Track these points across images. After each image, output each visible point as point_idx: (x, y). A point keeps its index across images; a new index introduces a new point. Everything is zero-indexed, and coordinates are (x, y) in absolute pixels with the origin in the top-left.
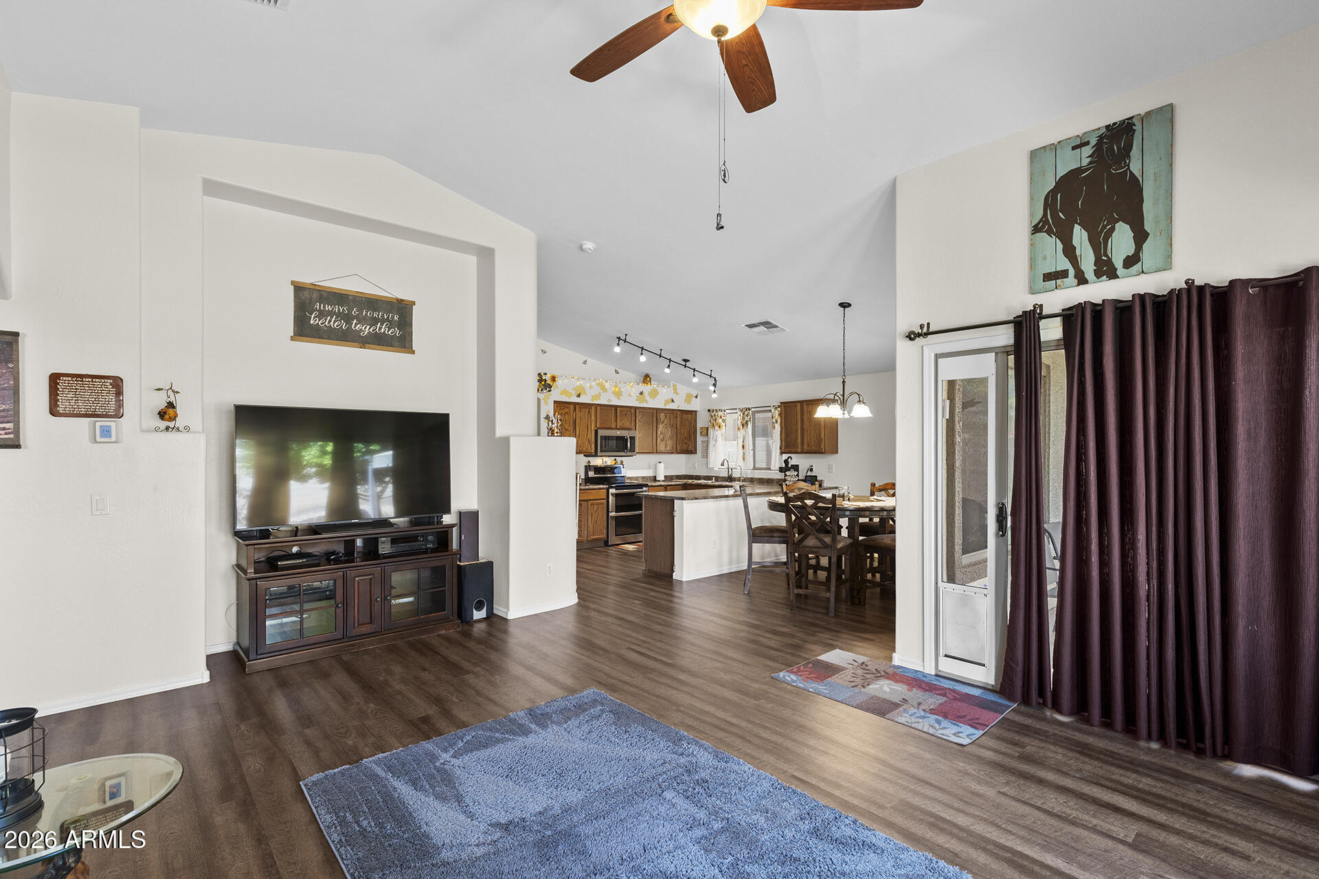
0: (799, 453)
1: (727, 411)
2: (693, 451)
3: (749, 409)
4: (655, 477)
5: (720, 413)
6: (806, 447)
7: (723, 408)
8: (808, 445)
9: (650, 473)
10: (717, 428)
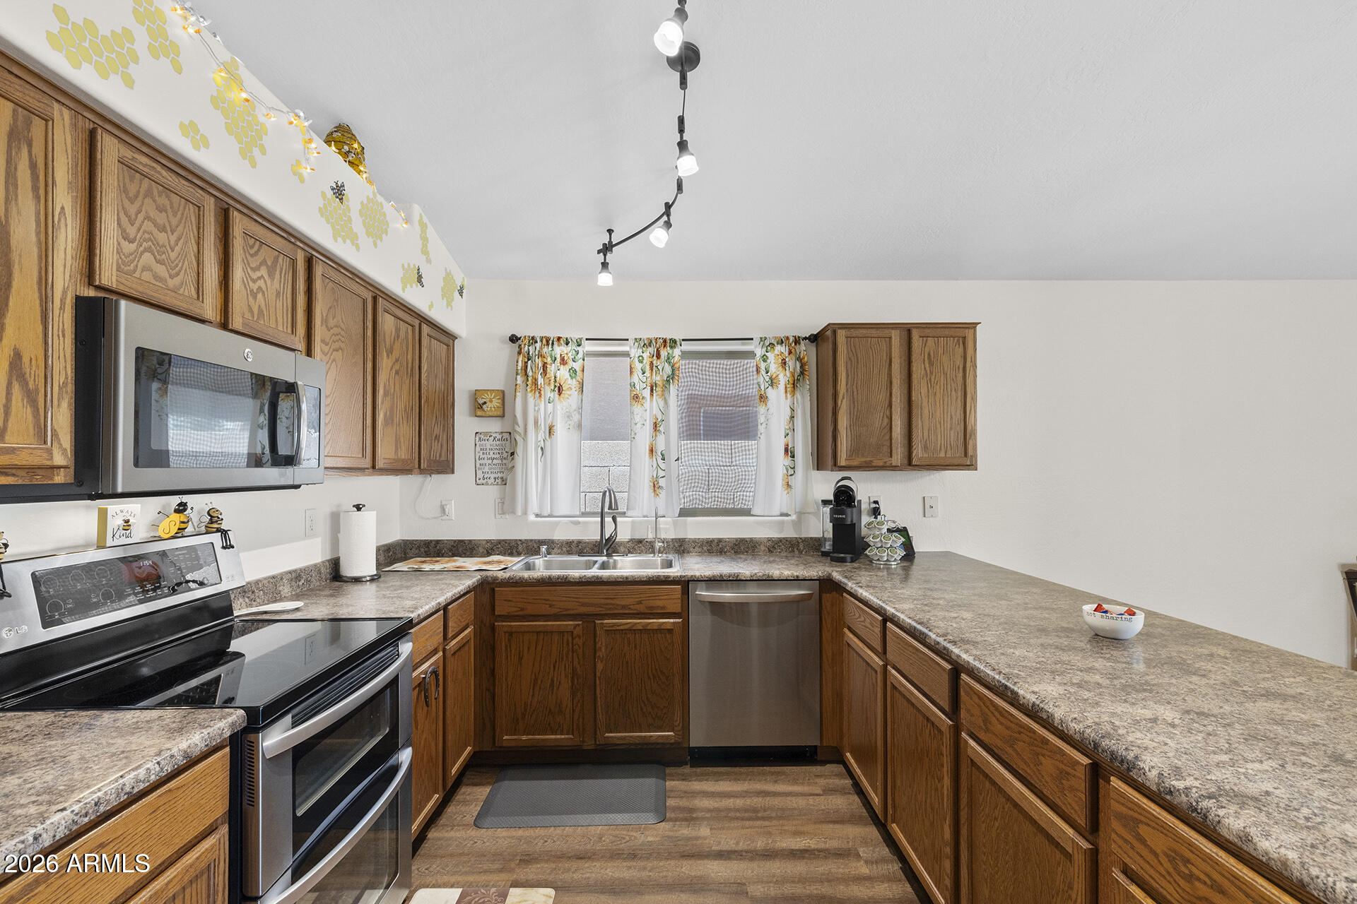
0: (894, 468)
1: (589, 347)
2: (445, 466)
3: (673, 343)
4: (335, 564)
5: (559, 350)
6: (918, 452)
7: (574, 335)
8: (926, 448)
9: (312, 554)
10: (549, 393)
